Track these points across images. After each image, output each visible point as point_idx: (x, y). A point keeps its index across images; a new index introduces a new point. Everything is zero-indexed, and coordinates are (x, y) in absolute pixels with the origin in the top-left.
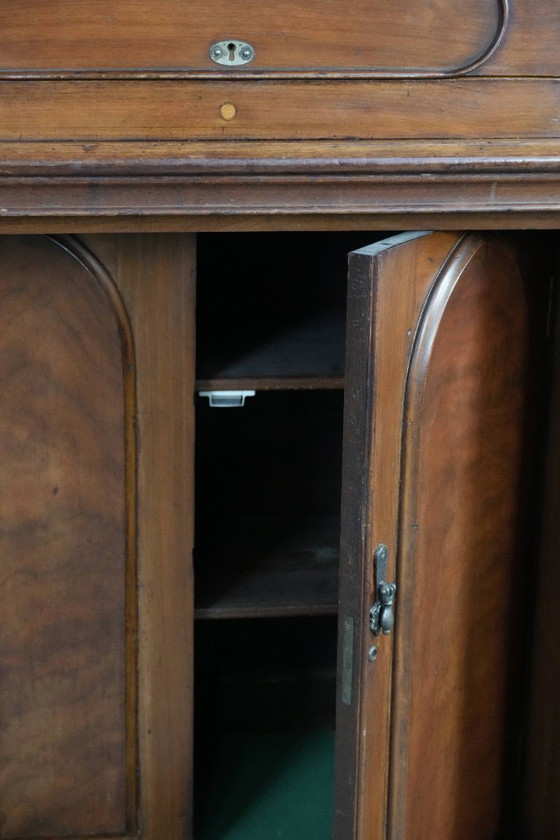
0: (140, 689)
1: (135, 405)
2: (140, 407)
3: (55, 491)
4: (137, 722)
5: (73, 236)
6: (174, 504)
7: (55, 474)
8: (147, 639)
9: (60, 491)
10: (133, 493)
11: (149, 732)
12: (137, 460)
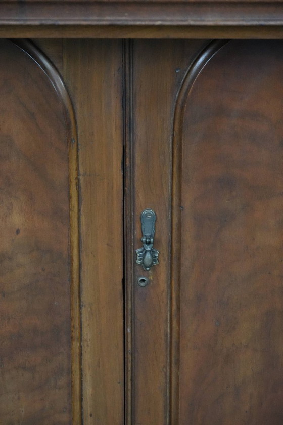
0: (83, 382)
1: (78, 169)
2: (81, 170)
3: (18, 232)
4: (81, 407)
5: (29, 40)
6: (108, 245)
7: (17, 219)
8: (88, 345)
9: (21, 232)
10: (76, 235)
11: (91, 415)
12: (79, 211)
